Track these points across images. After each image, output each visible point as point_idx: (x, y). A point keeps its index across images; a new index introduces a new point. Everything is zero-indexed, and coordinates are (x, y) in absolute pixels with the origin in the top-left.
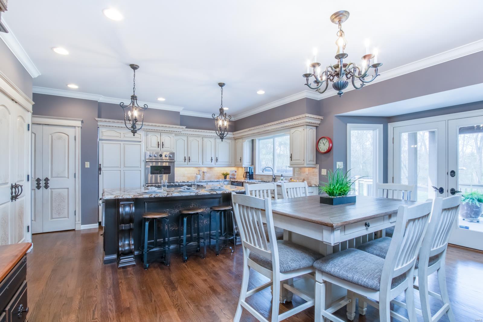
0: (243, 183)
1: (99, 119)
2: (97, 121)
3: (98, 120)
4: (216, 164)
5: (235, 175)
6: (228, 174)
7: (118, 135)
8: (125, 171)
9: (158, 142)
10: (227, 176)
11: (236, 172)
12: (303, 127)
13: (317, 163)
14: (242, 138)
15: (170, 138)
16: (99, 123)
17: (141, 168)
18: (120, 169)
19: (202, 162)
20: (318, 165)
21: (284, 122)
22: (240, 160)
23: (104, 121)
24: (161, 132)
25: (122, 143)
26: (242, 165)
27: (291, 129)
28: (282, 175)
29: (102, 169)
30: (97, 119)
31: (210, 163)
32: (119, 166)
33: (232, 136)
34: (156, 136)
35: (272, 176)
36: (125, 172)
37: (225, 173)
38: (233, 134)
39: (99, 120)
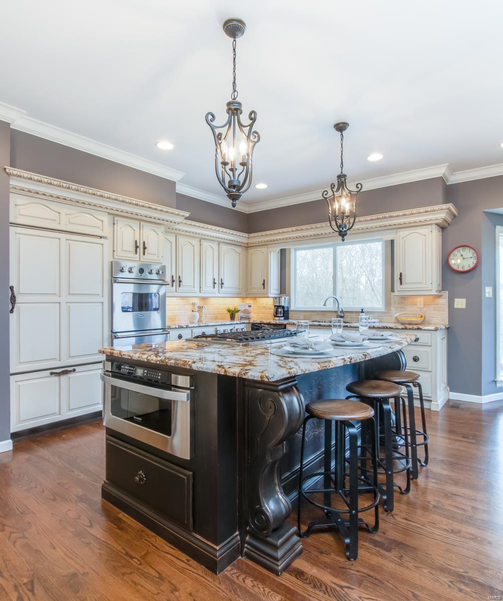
0: (285, 325)
1: (15, 171)
2: (9, 174)
3: (11, 171)
4: (220, 292)
5: (249, 313)
6: (238, 311)
7: (54, 215)
8: (69, 304)
9: (136, 242)
10: (236, 314)
11: (250, 306)
12: (430, 226)
13: (444, 289)
14: (267, 245)
15: (156, 235)
16: (13, 182)
17: (103, 297)
18: (57, 299)
19: (199, 287)
20: (447, 292)
21: (391, 217)
22: (264, 284)
23: (26, 178)
24: (141, 220)
25: (63, 236)
26: (267, 293)
27: (399, 230)
28: (362, 310)
29: (19, 299)
30: (10, 169)
31: (212, 289)
32: (58, 293)
33: (245, 241)
34: (131, 227)
35: (336, 312)
36: (69, 307)
37: (232, 308)
38: (248, 238)
39: (15, 173)
